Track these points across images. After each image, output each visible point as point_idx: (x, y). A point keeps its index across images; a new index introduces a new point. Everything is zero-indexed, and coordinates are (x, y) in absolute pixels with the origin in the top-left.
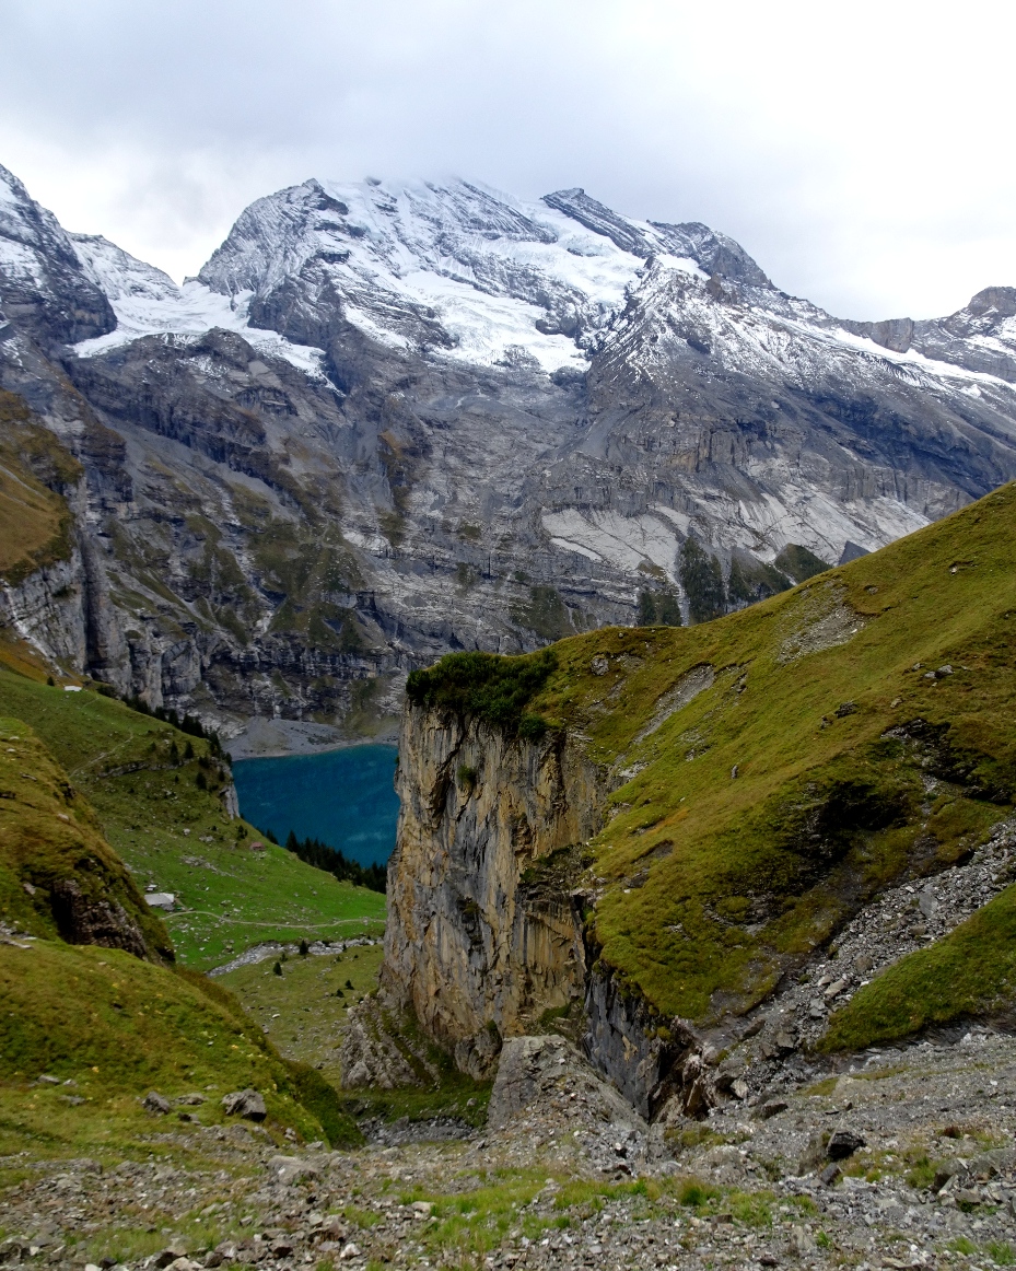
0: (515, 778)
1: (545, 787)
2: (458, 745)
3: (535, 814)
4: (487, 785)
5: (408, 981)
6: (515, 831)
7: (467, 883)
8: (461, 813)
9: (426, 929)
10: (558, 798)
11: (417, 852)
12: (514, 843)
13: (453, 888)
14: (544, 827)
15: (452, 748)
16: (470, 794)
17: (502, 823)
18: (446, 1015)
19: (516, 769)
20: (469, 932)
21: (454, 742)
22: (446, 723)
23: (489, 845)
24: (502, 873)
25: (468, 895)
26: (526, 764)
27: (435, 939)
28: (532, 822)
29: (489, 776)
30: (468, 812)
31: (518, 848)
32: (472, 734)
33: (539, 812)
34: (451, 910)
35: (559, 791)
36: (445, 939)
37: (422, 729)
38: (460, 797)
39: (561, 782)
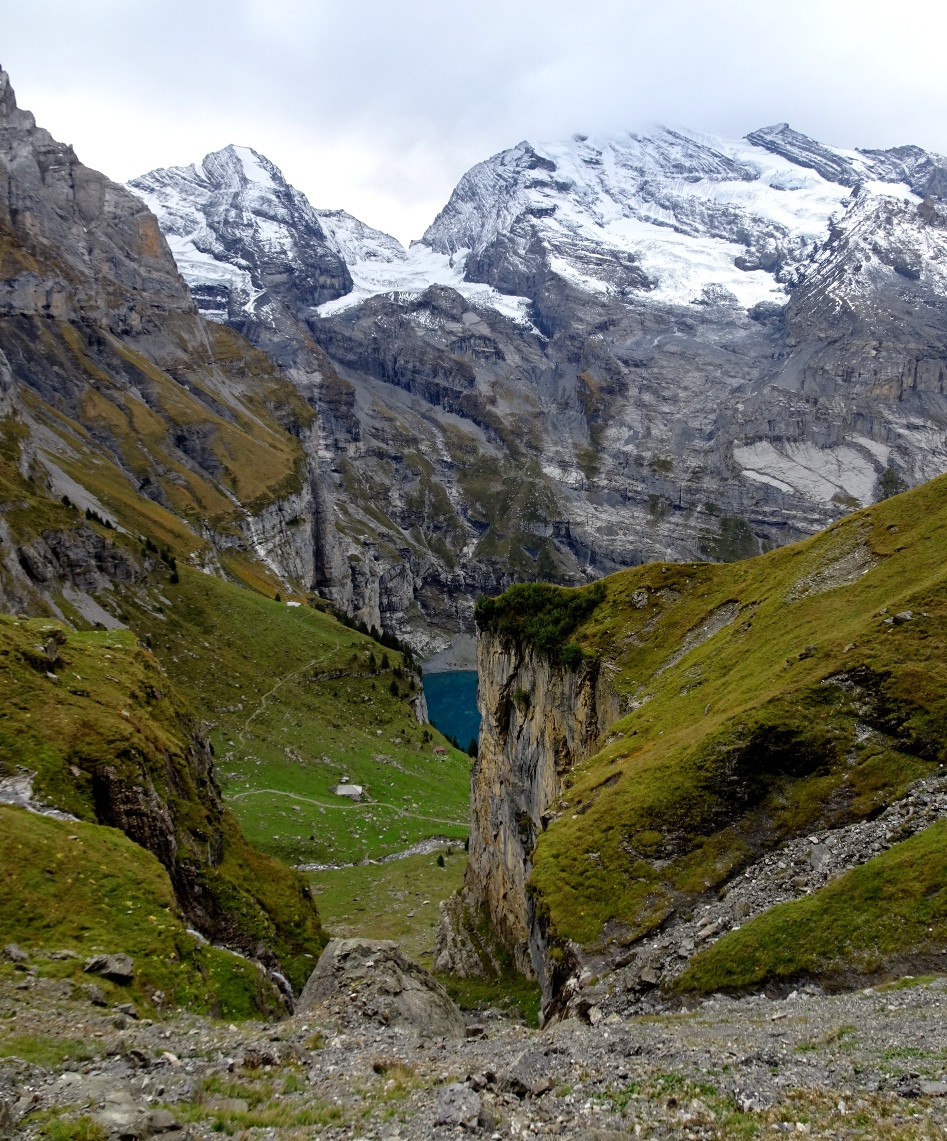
0: (558, 702)
1: (582, 713)
2: (516, 668)
3: (573, 738)
4: (538, 708)
5: (484, 883)
6: (557, 752)
7: (523, 797)
8: (520, 732)
9: (496, 836)
10: (590, 724)
11: (493, 765)
12: (556, 763)
13: (513, 801)
14: (581, 750)
15: (511, 672)
16: (526, 716)
17: (548, 745)
18: (511, 918)
19: (558, 694)
20: (523, 843)
21: (513, 666)
22: (506, 648)
23: (540, 763)
24: (549, 790)
25: (524, 808)
26: (566, 690)
27: (502, 846)
28: (571, 745)
29: (539, 699)
30: (524, 731)
31: (560, 769)
32: (527, 659)
33: (576, 736)
34: (511, 821)
35: (592, 717)
36: (509, 847)
37: (488, 652)
38: (518, 718)
39: (593, 709)
